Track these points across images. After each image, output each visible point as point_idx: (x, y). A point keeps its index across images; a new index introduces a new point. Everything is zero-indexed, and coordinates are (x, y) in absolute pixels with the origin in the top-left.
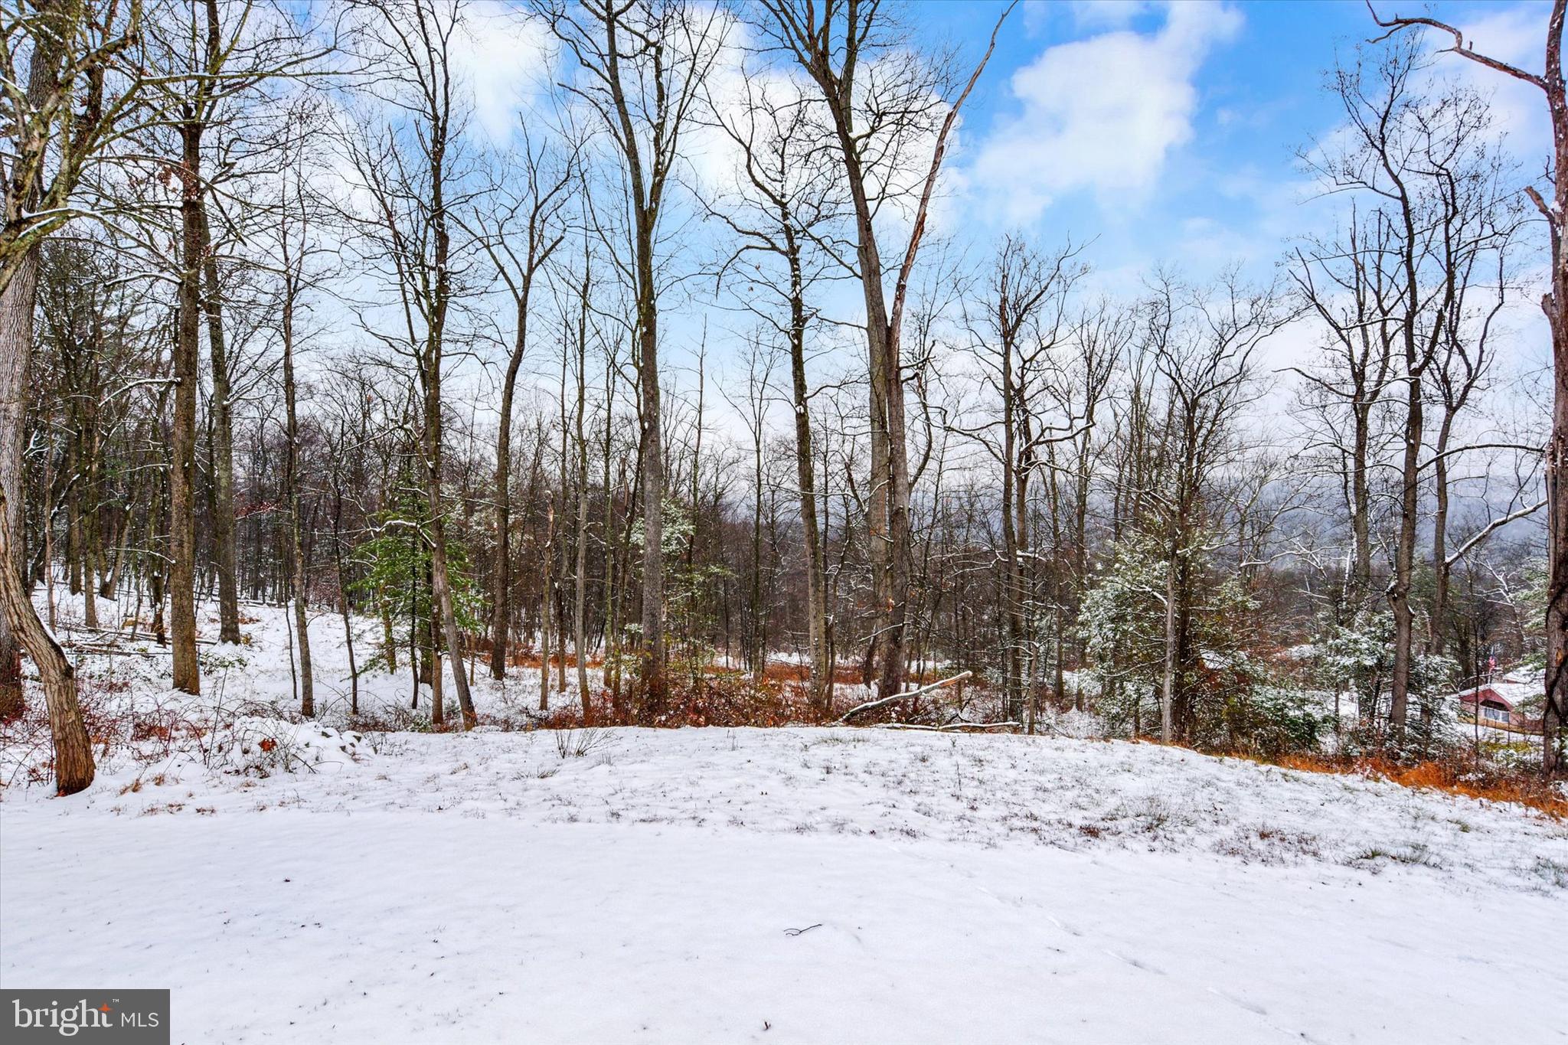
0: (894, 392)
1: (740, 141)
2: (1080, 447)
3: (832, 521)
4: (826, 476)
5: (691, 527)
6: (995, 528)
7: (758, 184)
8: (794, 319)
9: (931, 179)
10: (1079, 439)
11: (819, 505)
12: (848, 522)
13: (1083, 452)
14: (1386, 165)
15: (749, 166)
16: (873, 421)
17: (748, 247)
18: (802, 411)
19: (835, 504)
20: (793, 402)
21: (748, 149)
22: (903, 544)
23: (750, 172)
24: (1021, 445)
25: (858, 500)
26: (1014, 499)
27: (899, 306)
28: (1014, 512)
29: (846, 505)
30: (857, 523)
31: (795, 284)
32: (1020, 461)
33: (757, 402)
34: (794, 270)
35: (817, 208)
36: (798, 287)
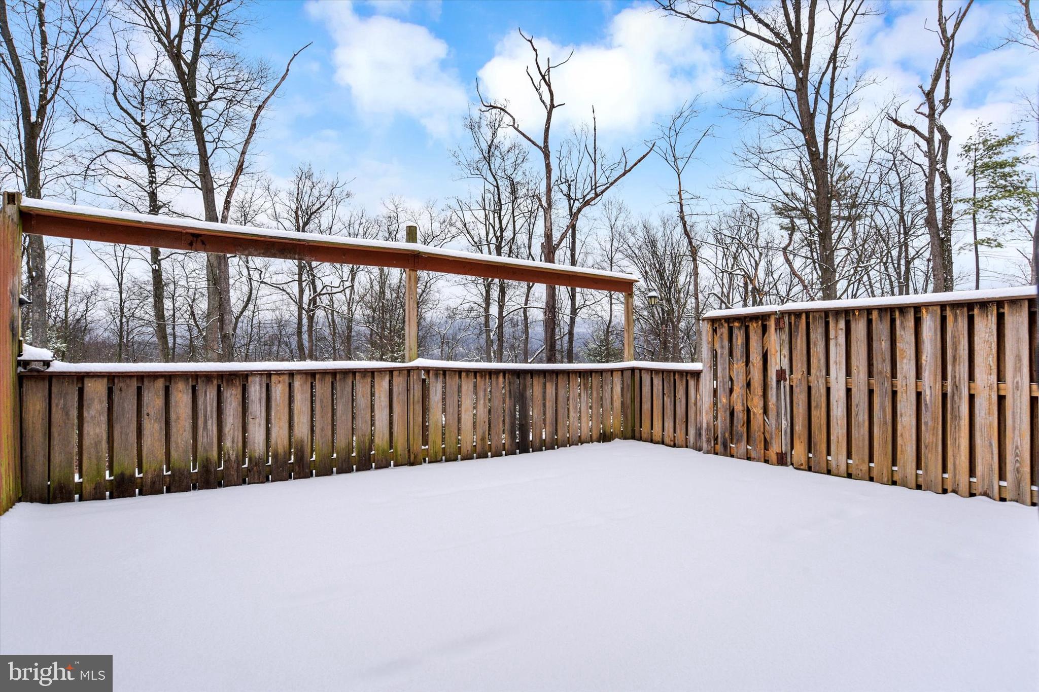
0: (223, 264)
1: (108, 75)
2: (348, 297)
3: (179, 340)
4: (174, 310)
5: (64, 345)
6: (293, 346)
7: (122, 108)
8: (150, 206)
9: (247, 142)
10: (348, 291)
11: (169, 330)
12: (191, 341)
13: (350, 300)
14: (490, 169)
15: (115, 94)
16: (208, 280)
17: (113, 150)
18: (157, 268)
19: (181, 331)
20: (150, 260)
21: (115, 83)
22: (229, 355)
23: (116, 99)
24: (310, 295)
25: (198, 328)
26: (305, 328)
27: (226, 213)
28: (305, 337)
29: (190, 330)
30: (198, 343)
31: (151, 182)
32: (309, 305)
33: (120, 260)
34: (150, 173)
35: (169, 131)
36: (154, 185)
